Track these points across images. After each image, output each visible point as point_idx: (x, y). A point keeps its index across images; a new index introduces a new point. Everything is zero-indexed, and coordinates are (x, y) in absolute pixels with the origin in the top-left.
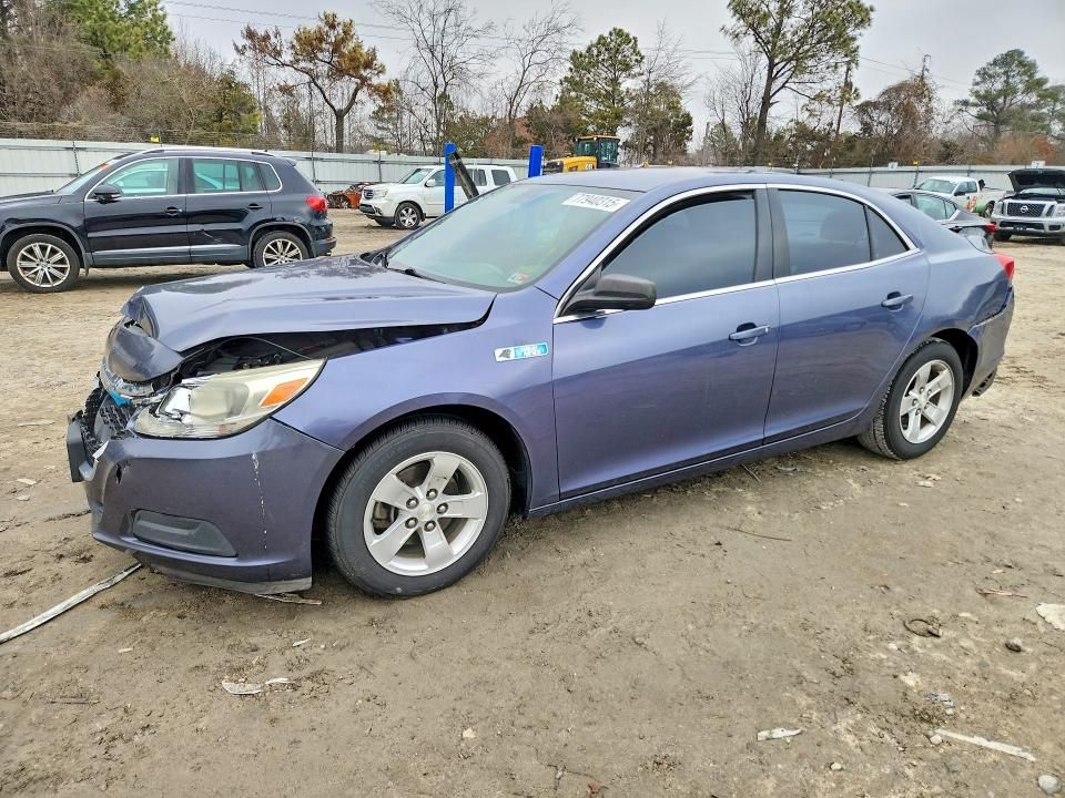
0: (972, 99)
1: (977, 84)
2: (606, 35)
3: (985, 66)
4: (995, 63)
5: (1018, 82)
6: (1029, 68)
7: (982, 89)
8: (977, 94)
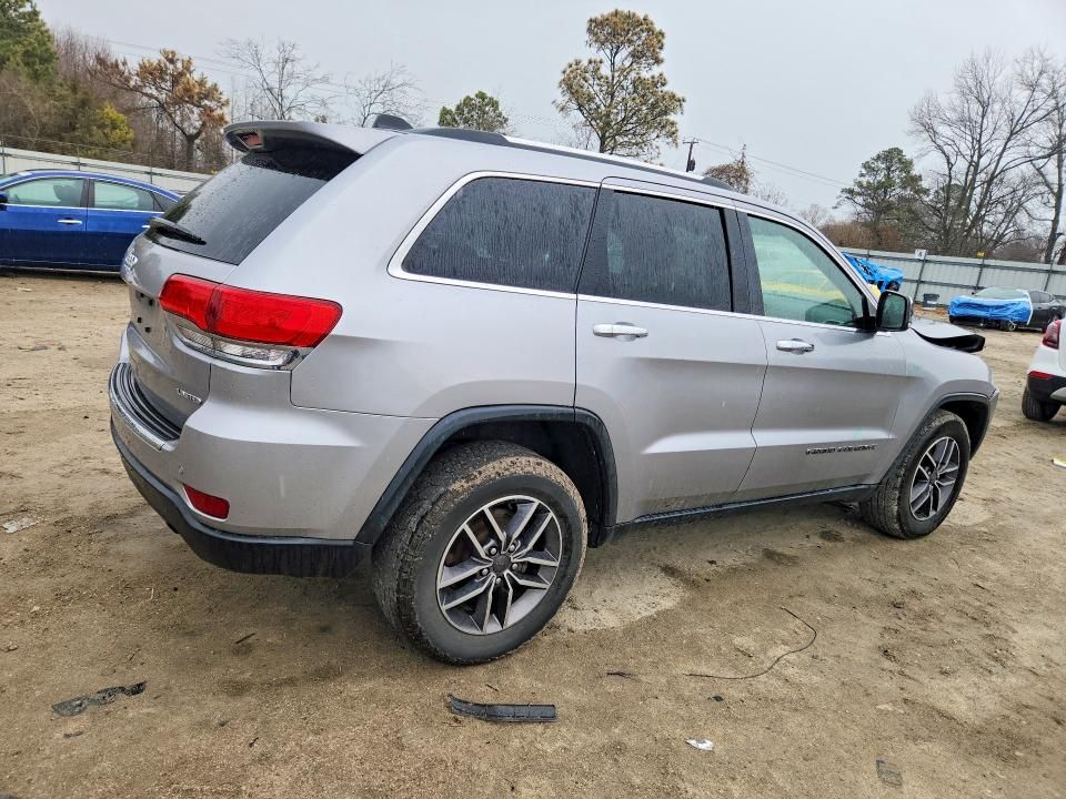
0: (857, 189)
1: (862, 175)
2: (473, 96)
3: (869, 160)
4: (879, 157)
5: (897, 176)
6: (906, 165)
7: (864, 180)
8: (860, 185)
